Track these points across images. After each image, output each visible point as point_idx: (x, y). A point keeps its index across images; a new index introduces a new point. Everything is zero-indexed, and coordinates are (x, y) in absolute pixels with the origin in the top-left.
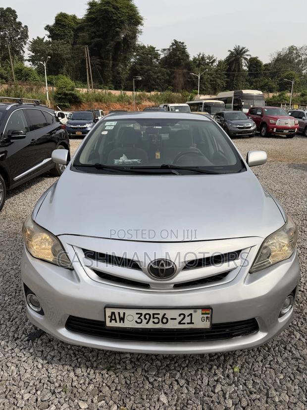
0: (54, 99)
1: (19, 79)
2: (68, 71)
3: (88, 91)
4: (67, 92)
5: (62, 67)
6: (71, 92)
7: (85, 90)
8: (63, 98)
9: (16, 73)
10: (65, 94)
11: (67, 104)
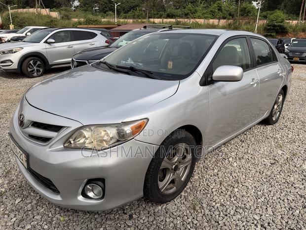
0: (264, 30)
1: (242, 15)
2: (285, 6)
3: (298, 23)
4: (276, 24)
5: (280, 4)
6: (279, 24)
7: (295, 22)
8: (272, 29)
9: (241, 11)
10: (274, 26)
11: (273, 34)
